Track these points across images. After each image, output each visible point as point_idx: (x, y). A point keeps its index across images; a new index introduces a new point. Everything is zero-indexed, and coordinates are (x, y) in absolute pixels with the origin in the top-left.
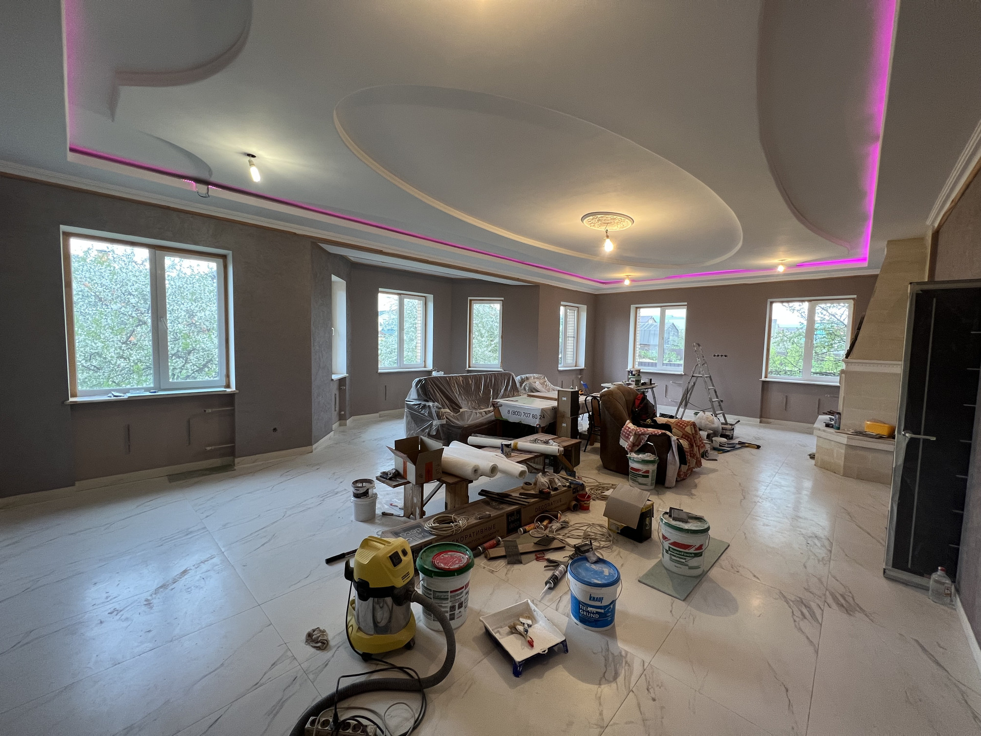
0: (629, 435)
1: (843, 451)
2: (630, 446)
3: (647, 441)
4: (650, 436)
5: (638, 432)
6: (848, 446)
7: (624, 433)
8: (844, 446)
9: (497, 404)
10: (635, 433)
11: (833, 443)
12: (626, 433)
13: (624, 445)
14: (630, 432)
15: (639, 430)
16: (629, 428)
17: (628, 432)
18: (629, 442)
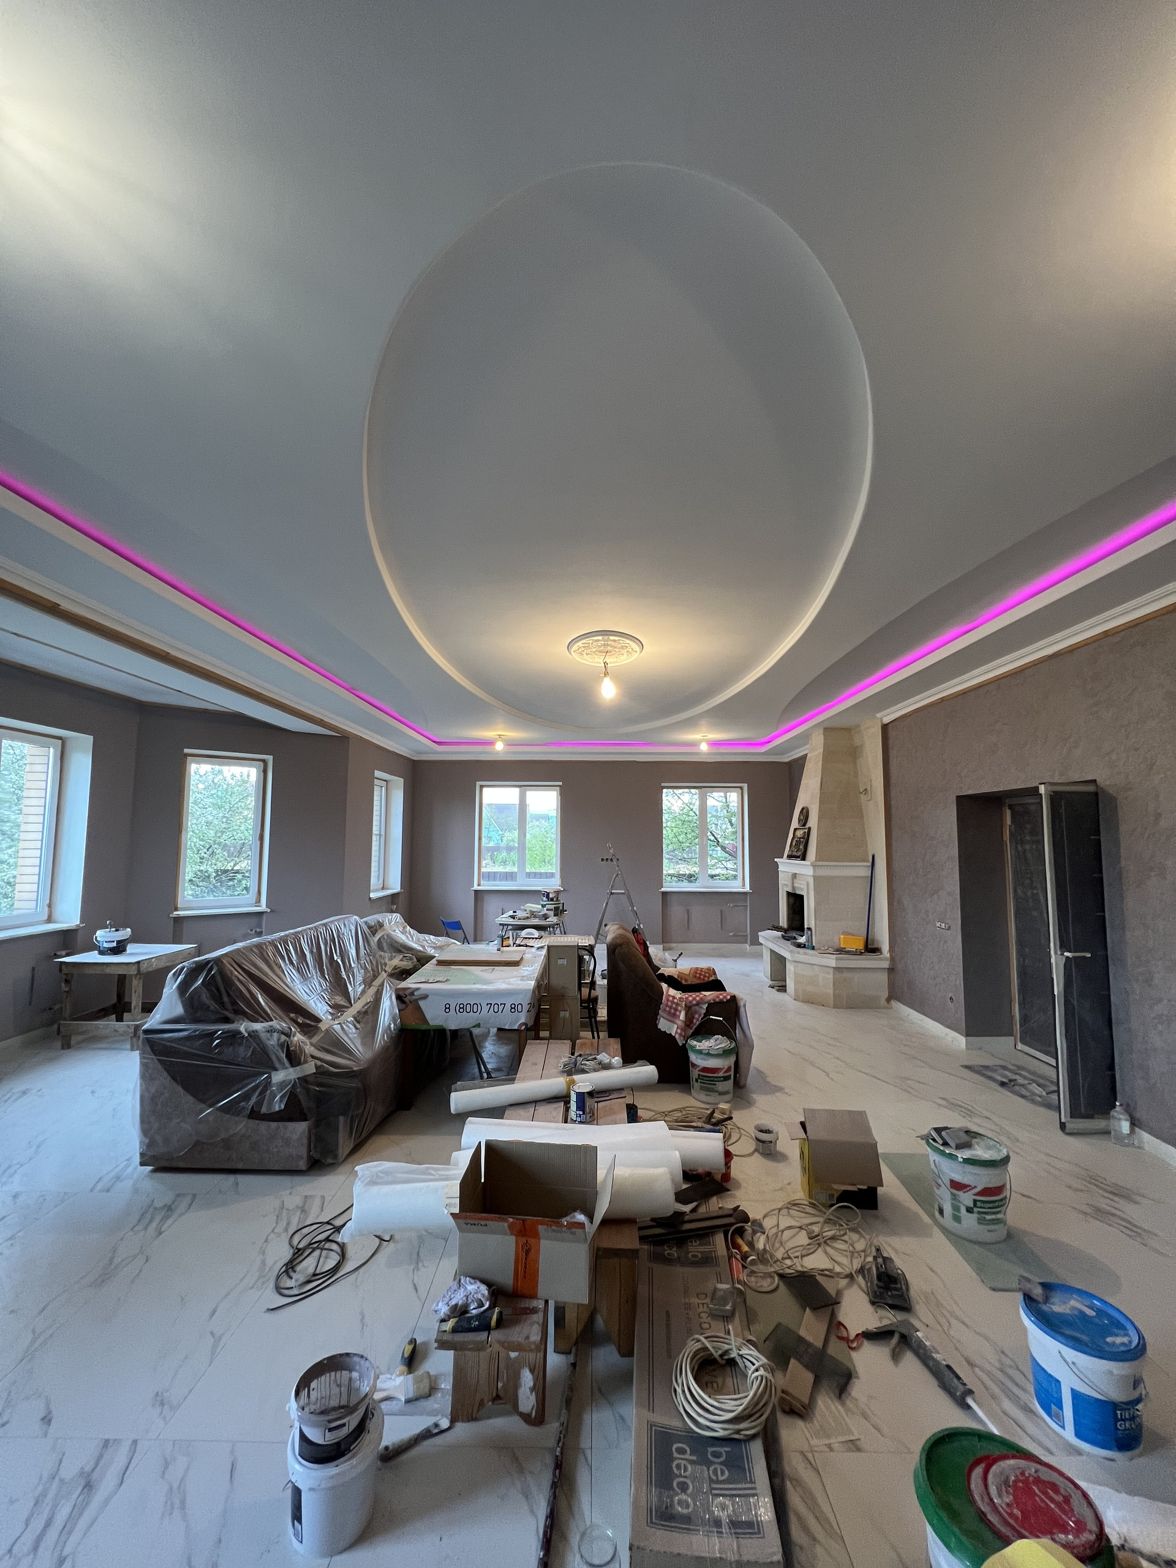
0: (676, 1010)
1: (831, 976)
2: (682, 1030)
3: (706, 1015)
4: (710, 1005)
5: (691, 1002)
6: (837, 969)
7: (668, 1009)
8: (831, 971)
9: (412, 994)
10: (686, 1006)
11: (815, 967)
12: (671, 1007)
13: (669, 1028)
14: (677, 1004)
15: (690, 999)
16: (674, 998)
17: (674, 1006)
18: (679, 1023)
